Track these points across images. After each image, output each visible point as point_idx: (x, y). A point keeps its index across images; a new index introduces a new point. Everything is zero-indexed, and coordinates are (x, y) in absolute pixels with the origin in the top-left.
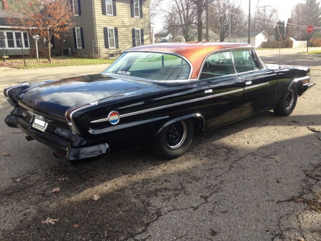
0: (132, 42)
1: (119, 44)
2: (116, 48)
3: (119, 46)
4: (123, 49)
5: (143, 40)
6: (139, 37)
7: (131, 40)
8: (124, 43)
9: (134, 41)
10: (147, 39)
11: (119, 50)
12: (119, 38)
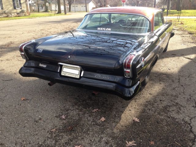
0: (13, 5)
1: (3, 7)
2: (2, 9)
3: (4, 8)
4: (7, 10)
5: (20, 4)
6: (17, 1)
7: (12, 4)
8: (7, 6)
9: (14, 4)
10: (23, 3)
11: (4, 11)
12: (3, 2)
